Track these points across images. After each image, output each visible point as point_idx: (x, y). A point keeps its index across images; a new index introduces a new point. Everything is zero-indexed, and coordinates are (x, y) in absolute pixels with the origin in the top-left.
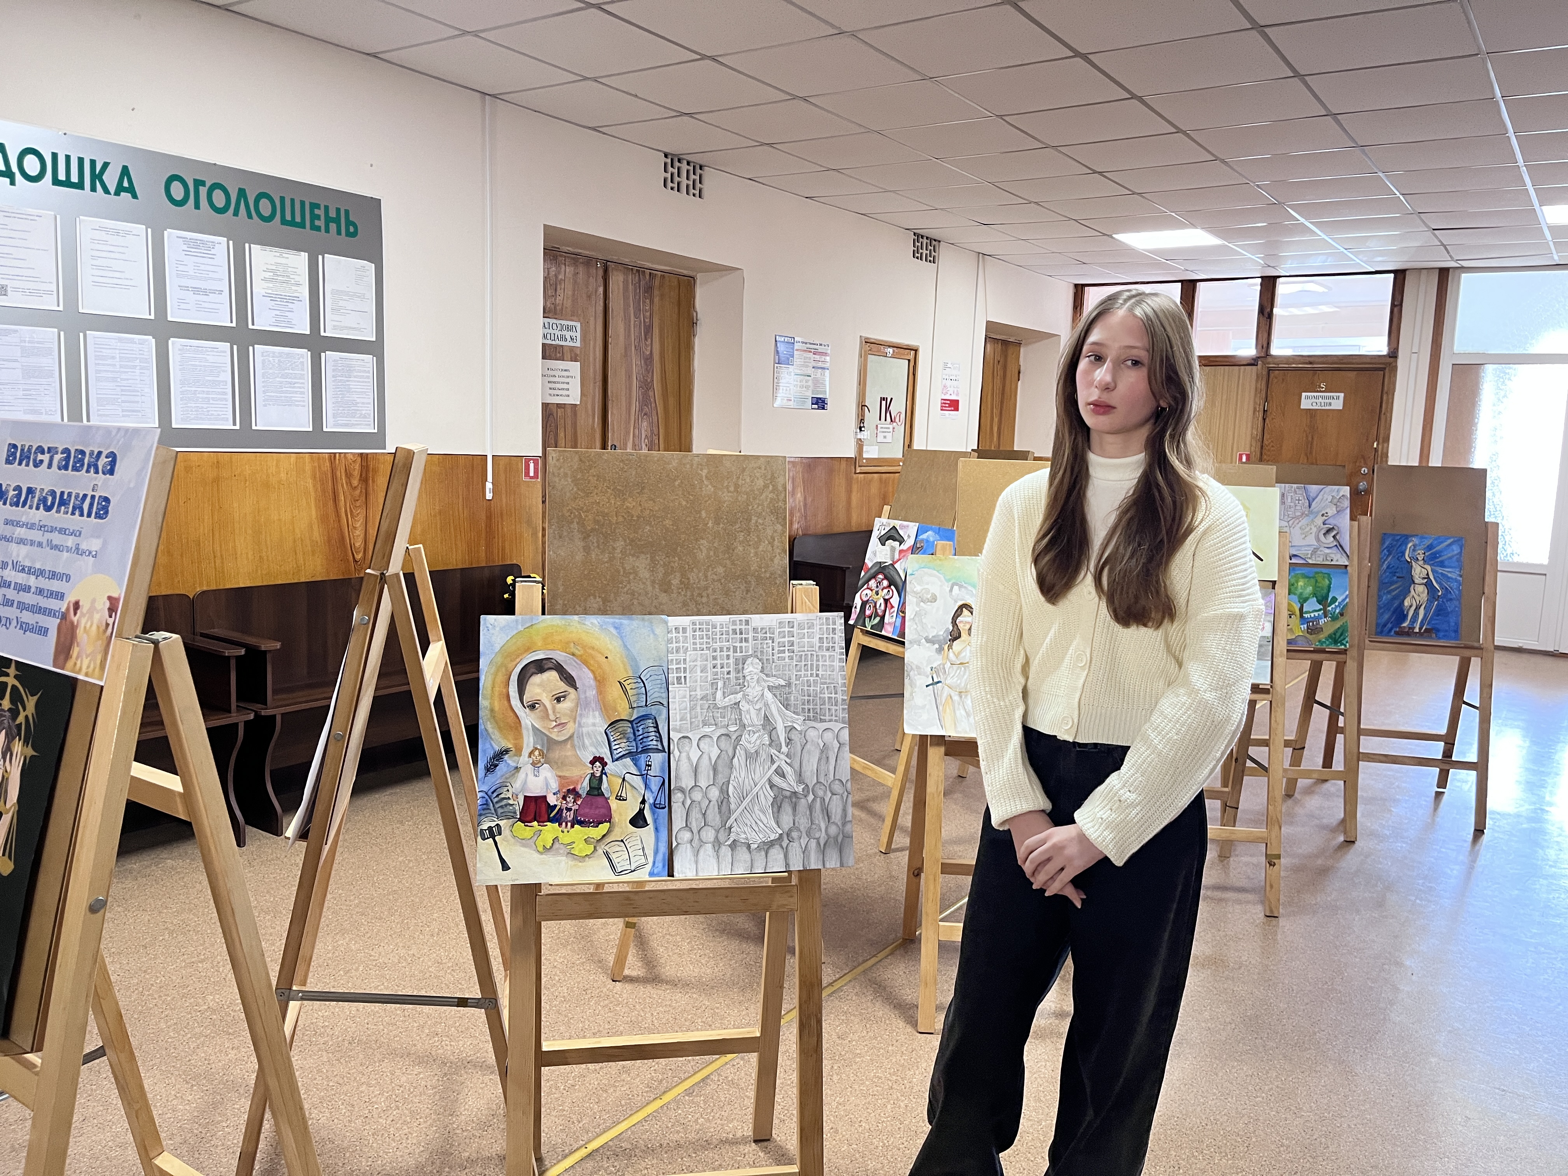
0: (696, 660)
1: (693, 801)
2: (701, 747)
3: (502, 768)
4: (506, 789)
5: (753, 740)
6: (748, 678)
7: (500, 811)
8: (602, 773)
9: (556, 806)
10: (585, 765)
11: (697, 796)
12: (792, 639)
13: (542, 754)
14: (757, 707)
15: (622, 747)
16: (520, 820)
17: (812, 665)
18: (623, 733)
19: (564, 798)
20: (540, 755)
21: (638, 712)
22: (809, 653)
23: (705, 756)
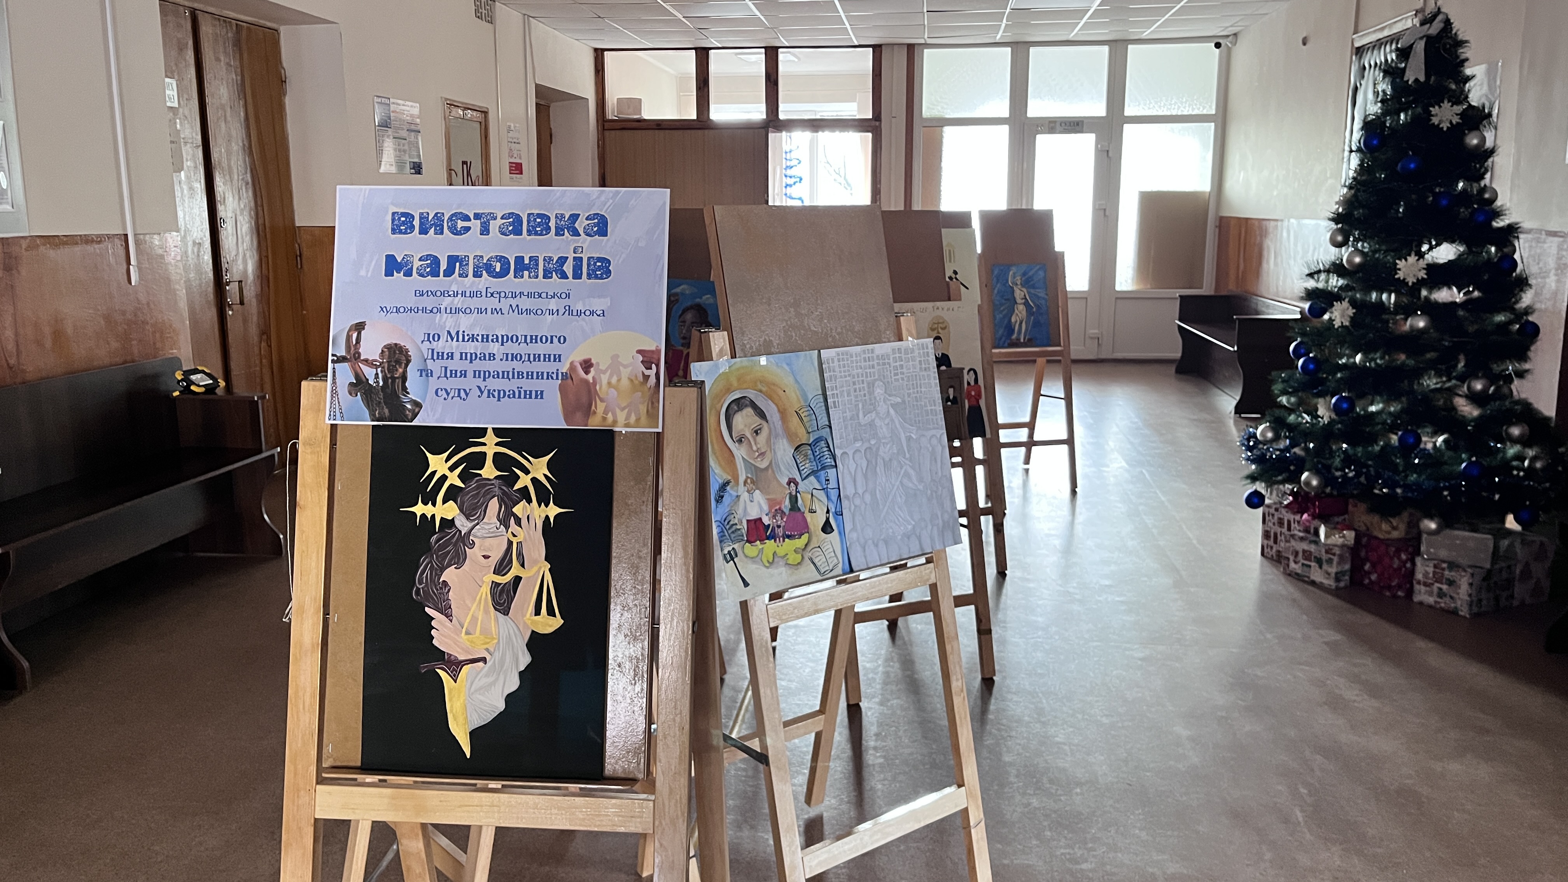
0: (843, 386)
1: (856, 506)
2: (856, 459)
3: (727, 499)
4: (733, 516)
5: (887, 450)
6: (878, 398)
7: (733, 536)
8: (797, 492)
9: (769, 525)
10: (785, 487)
11: (858, 501)
12: (902, 363)
13: (753, 482)
14: (886, 422)
15: (807, 467)
16: (748, 541)
17: (917, 383)
18: (806, 455)
19: (774, 517)
20: (751, 483)
21: (813, 436)
22: (914, 374)
23: (859, 468)
